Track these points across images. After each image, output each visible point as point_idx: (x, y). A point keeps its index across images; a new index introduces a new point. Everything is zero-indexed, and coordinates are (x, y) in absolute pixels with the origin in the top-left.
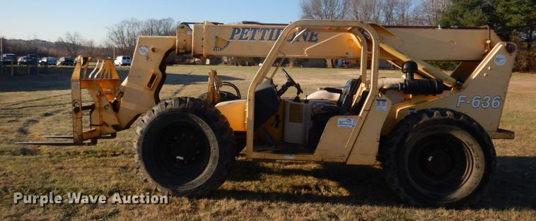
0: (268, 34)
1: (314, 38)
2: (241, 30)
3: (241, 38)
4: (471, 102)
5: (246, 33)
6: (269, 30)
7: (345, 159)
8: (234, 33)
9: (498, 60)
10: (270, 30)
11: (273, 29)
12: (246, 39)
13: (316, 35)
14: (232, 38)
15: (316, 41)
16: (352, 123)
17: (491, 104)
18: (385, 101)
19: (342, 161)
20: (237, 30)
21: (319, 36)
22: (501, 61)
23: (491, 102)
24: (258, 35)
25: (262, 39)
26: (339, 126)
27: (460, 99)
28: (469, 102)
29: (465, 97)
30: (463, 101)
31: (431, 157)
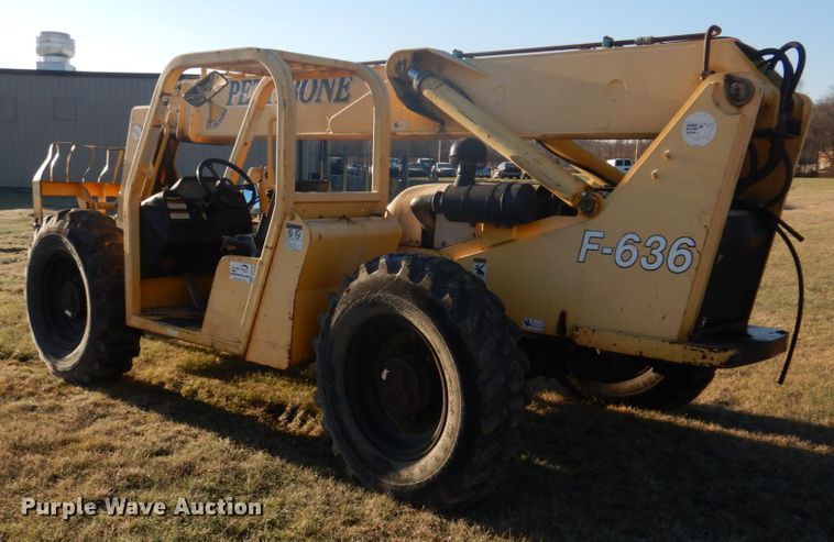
1: (344, 95)
2: (241, 86)
3: (240, 102)
4: (614, 249)
5: (247, 91)
8: (231, 92)
9: (693, 128)
12: (247, 102)
13: (347, 87)
14: (229, 103)
15: (346, 100)
16: (249, 272)
17: (665, 260)
18: (300, 228)
19: (239, 352)
20: (235, 86)
21: (352, 89)
22: (702, 132)
23: (665, 253)
27: (586, 241)
28: (609, 251)
29: (600, 235)
30: (596, 247)
31: (386, 372)
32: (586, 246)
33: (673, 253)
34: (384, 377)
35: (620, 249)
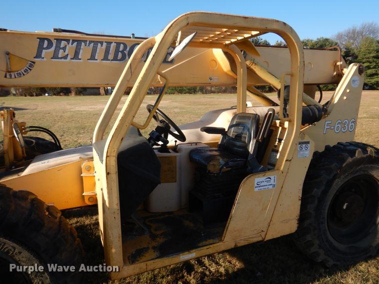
0: (101, 50)
2: (54, 42)
3: (55, 56)
4: (334, 127)
5: (64, 49)
6: (102, 43)
7: (263, 234)
8: (40, 48)
9: (353, 81)
10: (105, 44)
11: (109, 43)
12: (65, 57)
14: (39, 56)
16: (272, 182)
17: (348, 128)
18: (308, 143)
19: (260, 239)
20: (46, 42)
22: (356, 83)
23: (348, 125)
24: (85, 51)
25: (93, 57)
26: (256, 190)
27: (326, 125)
28: (332, 128)
29: (330, 122)
30: (329, 127)
31: (346, 204)
32: (326, 127)
33: (350, 125)
34: (345, 207)
35: (336, 126)
